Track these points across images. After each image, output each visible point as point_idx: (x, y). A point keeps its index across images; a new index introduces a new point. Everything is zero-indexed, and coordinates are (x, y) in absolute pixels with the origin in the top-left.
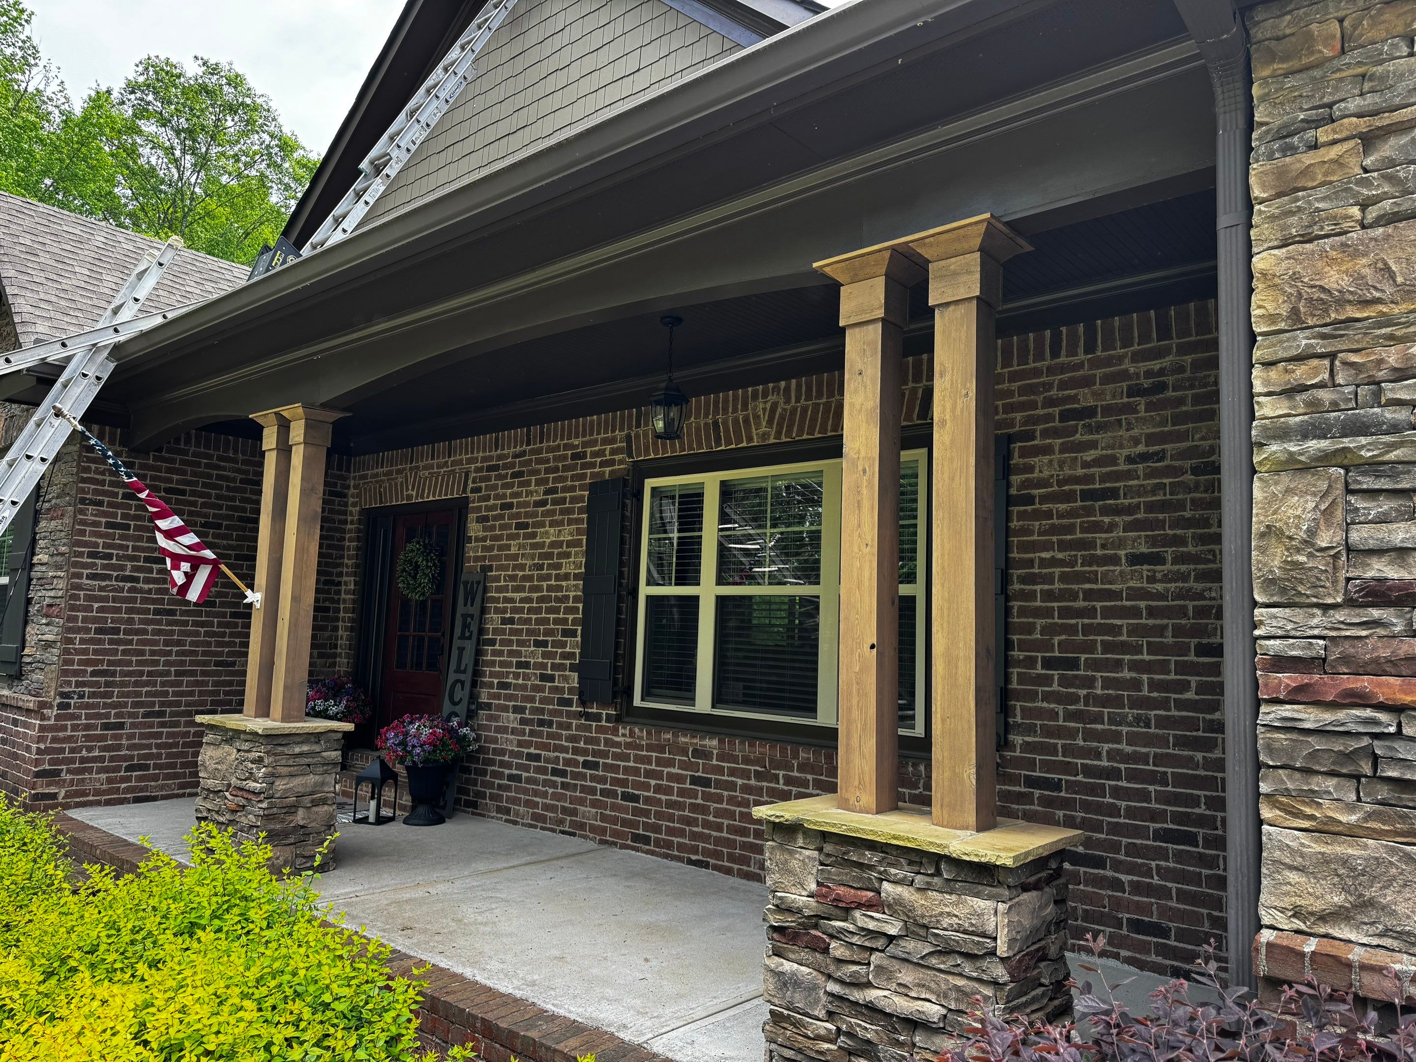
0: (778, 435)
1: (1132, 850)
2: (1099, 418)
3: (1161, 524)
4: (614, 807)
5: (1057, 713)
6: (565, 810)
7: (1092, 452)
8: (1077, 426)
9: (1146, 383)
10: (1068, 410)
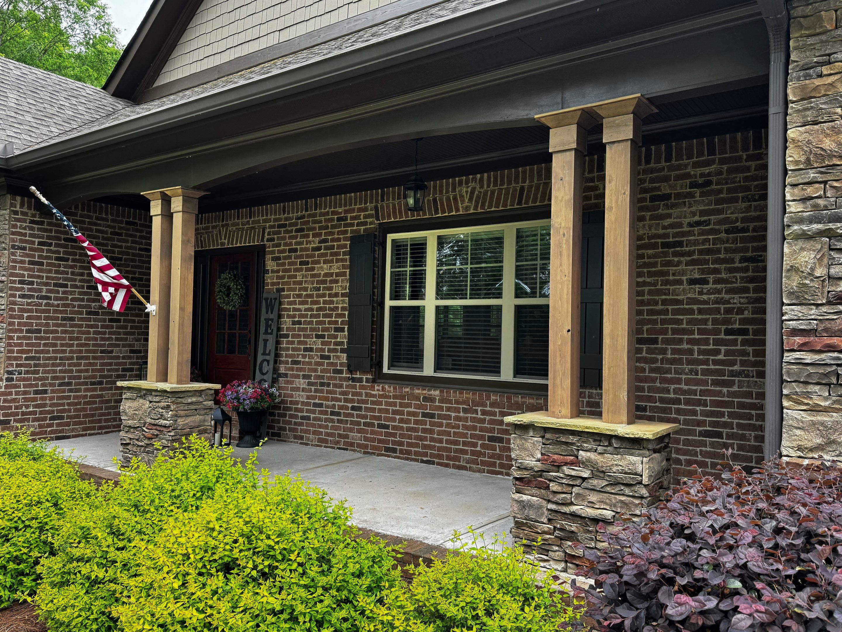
0: (476, 208)
1: (687, 442)
2: (673, 200)
3: (707, 262)
4: (372, 432)
5: (645, 369)
6: (340, 436)
7: (668, 220)
8: (659, 205)
9: (701, 181)
10: (655, 195)
